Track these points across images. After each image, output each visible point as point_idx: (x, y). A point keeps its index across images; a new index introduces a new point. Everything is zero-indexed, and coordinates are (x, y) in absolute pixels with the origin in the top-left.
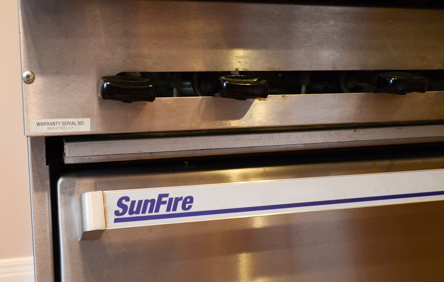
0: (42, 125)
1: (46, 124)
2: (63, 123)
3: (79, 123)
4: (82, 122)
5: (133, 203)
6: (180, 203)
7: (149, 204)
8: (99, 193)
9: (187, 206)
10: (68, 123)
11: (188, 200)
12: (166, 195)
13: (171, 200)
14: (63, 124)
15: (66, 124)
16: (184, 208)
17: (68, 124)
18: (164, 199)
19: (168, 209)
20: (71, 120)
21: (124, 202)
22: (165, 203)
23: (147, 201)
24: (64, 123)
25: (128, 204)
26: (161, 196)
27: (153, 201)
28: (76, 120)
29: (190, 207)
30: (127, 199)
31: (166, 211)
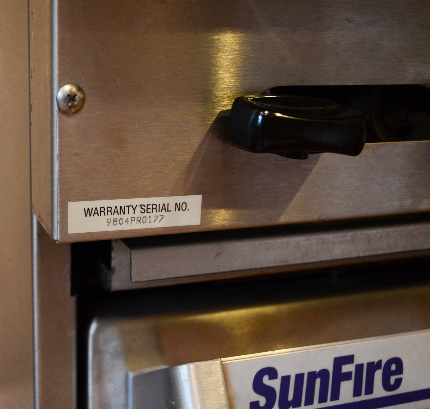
0: (96, 215)
1: (106, 211)
2: (143, 207)
3: (178, 207)
4: (184, 205)
5: (286, 380)
6: (378, 375)
7: (318, 381)
8: (215, 365)
9: (393, 380)
10: (155, 207)
11: (393, 367)
12: (349, 359)
13: (359, 367)
14: (143, 211)
15: (149, 210)
16: (387, 386)
17: (154, 210)
18: (346, 368)
19: (357, 392)
20: (159, 201)
21: (266, 380)
22: (347, 376)
23: (312, 376)
24: (145, 208)
25: (276, 384)
26: (339, 362)
27: (324, 373)
28: (171, 201)
29: (399, 382)
30: (272, 372)
31: (352, 395)
